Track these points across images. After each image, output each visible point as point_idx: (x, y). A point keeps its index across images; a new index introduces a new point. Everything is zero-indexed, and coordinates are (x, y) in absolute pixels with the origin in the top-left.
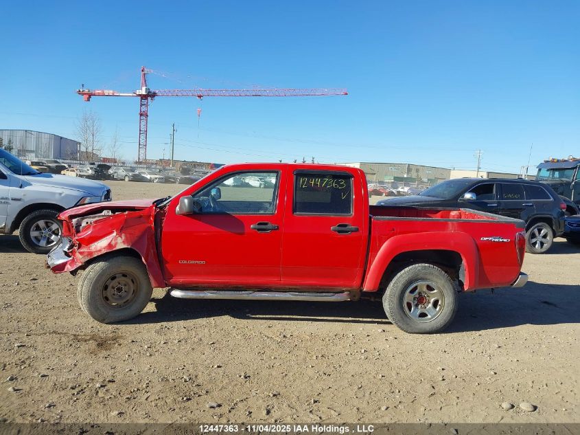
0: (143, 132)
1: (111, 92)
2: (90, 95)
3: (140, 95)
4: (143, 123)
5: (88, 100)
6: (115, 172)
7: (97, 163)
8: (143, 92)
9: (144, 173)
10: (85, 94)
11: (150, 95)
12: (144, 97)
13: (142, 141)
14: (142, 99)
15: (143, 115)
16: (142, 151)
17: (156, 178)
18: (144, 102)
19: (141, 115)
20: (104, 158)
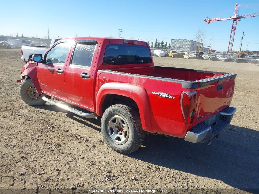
0: (232, 37)
1: (219, 19)
2: (210, 21)
3: (233, 19)
4: (233, 32)
5: (209, 24)
6: (205, 56)
7: (200, 52)
8: (235, 17)
9: (218, 57)
10: (208, 21)
11: (239, 18)
12: (235, 19)
13: (231, 41)
14: (234, 20)
15: (234, 28)
16: (230, 46)
17: (223, 59)
18: (235, 22)
19: (233, 28)
20: (213, 50)
